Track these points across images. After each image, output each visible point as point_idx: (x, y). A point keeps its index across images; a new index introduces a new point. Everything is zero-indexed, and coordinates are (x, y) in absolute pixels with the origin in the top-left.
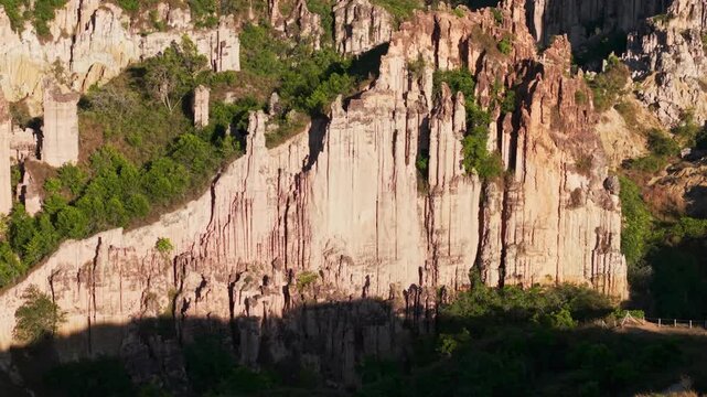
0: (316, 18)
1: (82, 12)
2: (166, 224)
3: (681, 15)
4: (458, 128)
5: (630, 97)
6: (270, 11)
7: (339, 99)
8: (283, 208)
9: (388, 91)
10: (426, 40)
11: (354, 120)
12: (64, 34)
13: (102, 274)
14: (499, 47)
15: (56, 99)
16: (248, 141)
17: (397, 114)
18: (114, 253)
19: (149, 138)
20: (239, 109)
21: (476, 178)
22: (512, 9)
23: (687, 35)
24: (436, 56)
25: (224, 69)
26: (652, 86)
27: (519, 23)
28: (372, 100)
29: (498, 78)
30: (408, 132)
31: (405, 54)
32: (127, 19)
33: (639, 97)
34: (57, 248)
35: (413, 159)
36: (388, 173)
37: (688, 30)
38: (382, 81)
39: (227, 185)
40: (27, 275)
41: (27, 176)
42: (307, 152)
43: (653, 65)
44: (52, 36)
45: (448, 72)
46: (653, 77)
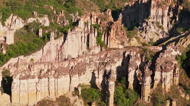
0: (68, 21)
1: (13, 19)
2: (33, 55)
3: (152, 18)
4: (96, 36)
5: (139, 36)
6: (57, 19)
7: (70, 29)
8: (58, 53)
9: (80, 28)
10: (89, 18)
11: (73, 34)
12: (8, 24)
13: (19, 65)
14: (104, 19)
15: (9, 30)
16: (50, 38)
17: (82, 33)
18: (22, 60)
19: (29, 39)
20: (49, 34)
21: (99, 46)
22: (108, 12)
23: (153, 23)
24: (91, 21)
25: (45, 26)
26: (144, 34)
27: (110, 15)
28: (77, 29)
29: (104, 25)
30: (85, 37)
31: (84, 20)
32: (23, 21)
33: (141, 36)
34: (10, 59)
35: (86, 42)
36: (80, 45)
37: (153, 22)
38: (79, 26)
39: (46, 47)
40: (3, 65)
41: (3, 46)
42: (63, 41)
43: (145, 29)
44: (5, 25)
45: (94, 25)
46: (144, 32)
